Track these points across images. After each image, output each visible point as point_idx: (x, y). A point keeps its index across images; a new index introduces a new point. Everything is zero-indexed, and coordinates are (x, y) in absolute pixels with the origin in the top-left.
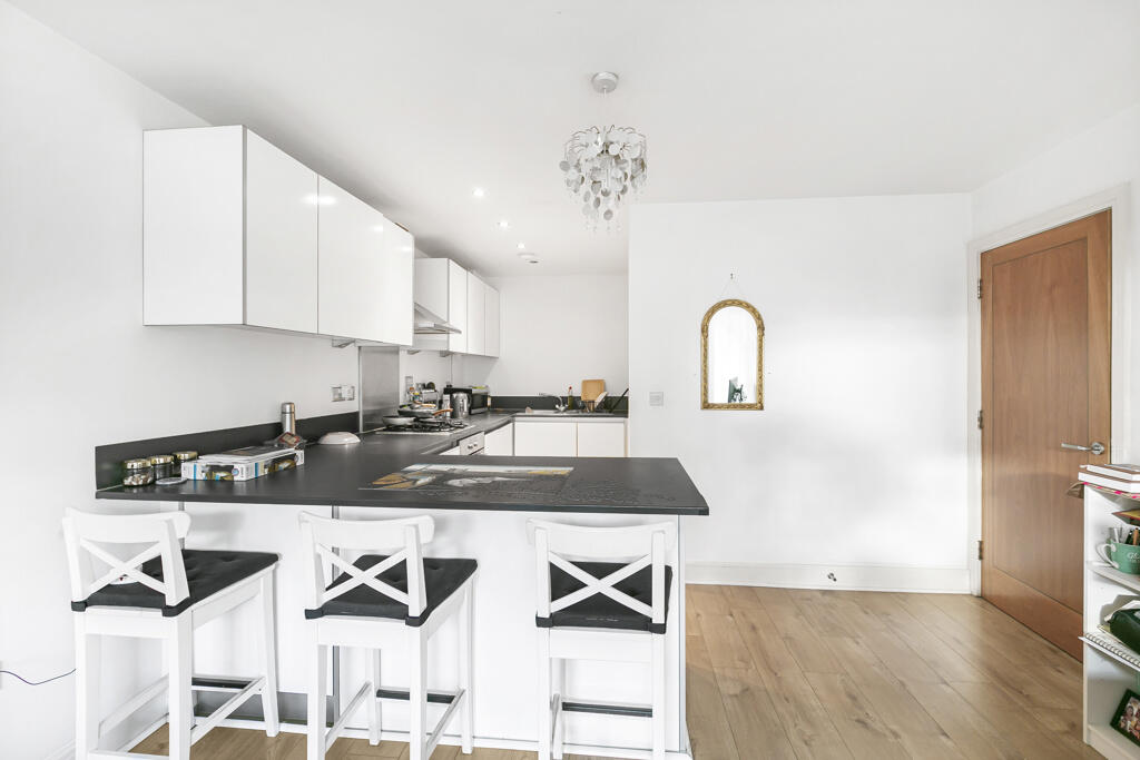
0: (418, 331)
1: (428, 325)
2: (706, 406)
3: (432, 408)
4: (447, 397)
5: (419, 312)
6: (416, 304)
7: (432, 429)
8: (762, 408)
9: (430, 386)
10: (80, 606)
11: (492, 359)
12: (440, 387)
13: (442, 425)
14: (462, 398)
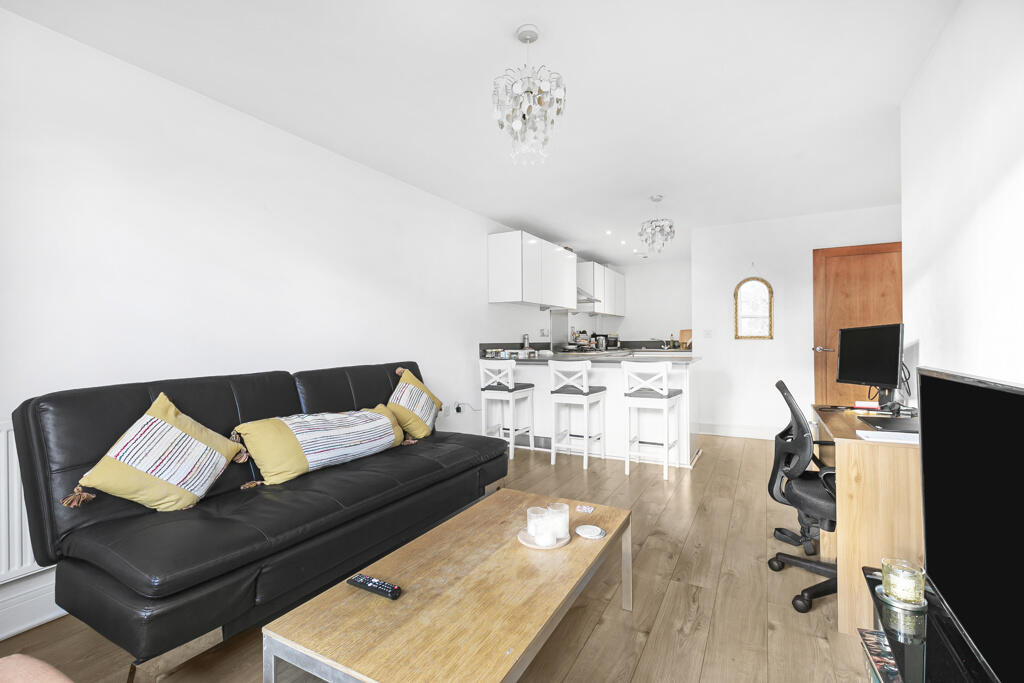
0: (579, 302)
1: (584, 298)
2: (737, 337)
3: (586, 342)
4: (593, 339)
5: (579, 292)
6: (578, 288)
7: (586, 351)
8: (772, 338)
9: (584, 332)
10: (483, 390)
11: (620, 317)
12: (589, 333)
13: (592, 349)
14: (602, 340)
